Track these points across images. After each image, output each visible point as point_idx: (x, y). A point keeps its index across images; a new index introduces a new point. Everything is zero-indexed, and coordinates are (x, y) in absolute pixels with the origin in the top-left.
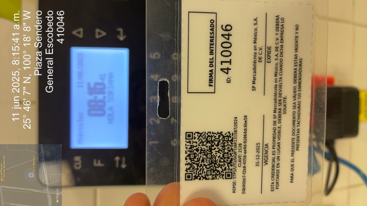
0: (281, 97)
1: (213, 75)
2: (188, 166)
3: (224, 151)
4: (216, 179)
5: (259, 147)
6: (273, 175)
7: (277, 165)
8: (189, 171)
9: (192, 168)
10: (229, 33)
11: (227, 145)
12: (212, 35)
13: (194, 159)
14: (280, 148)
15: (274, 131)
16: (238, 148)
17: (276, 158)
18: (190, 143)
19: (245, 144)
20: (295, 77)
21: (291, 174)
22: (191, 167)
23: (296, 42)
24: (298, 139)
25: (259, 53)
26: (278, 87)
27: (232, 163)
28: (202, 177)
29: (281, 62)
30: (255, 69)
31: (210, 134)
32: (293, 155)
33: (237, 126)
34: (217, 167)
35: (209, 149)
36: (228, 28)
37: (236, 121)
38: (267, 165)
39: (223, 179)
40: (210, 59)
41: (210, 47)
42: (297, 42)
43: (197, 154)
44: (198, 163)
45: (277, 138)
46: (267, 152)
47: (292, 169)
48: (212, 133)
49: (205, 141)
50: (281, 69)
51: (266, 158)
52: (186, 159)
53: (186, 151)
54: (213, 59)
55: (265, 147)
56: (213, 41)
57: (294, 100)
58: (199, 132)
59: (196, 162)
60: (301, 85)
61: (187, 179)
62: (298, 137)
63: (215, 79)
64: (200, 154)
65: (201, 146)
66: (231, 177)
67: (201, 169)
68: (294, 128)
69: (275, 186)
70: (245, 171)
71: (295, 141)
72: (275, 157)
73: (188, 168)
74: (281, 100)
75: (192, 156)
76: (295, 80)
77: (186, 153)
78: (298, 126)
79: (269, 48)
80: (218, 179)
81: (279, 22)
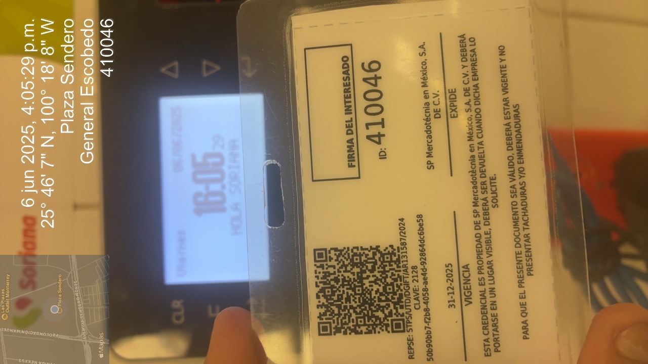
0: (485, 177)
1: (355, 148)
2: (323, 310)
3: (385, 281)
4: (375, 333)
5: (452, 271)
6: (485, 324)
7: (491, 305)
8: (324, 317)
9: (330, 313)
10: (376, 75)
11: (390, 269)
12: (347, 81)
13: (332, 297)
14: (493, 272)
15: (479, 241)
16: (411, 275)
17: (488, 290)
18: (323, 269)
19: (424, 267)
21: (523, 322)
23: (502, 77)
25: (434, 102)
27: (402, 302)
28: (348, 330)
29: (478, 113)
30: (429, 131)
31: (358, 250)
33: (405, 233)
34: (375, 311)
35: (358, 279)
37: (403, 226)
38: (471, 305)
39: (389, 332)
40: (346, 122)
41: (346, 102)
42: (504, 76)
44: (340, 303)
45: (484, 252)
46: (469, 280)
47: (523, 312)
49: (349, 263)
52: (318, 297)
53: (316, 283)
55: (463, 271)
59: (335, 301)
61: (322, 332)
62: (528, 250)
63: (358, 154)
64: (341, 287)
65: (342, 273)
66: (402, 329)
67: (345, 315)
68: (517, 234)
69: (492, 346)
72: (485, 289)
73: (322, 313)
74: (486, 181)
76: (509, 144)
77: (317, 286)
78: (524, 229)
79: (452, 92)
80: (379, 332)
81: (465, 46)
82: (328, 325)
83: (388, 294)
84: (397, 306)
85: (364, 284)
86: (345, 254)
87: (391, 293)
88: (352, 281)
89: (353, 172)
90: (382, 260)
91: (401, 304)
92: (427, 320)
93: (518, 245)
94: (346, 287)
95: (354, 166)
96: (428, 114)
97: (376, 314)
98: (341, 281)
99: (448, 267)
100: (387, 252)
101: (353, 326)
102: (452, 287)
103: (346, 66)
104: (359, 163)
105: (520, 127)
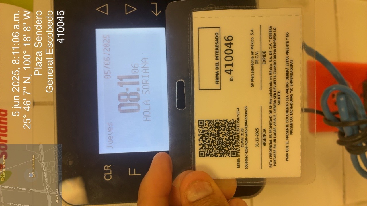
0: (276, 91)
1: (219, 76)
2: (201, 146)
4: (224, 156)
5: (258, 131)
6: (271, 154)
7: (274, 146)
8: (202, 149)
10: (230, 43)
11: (232, 130)
12: (217, 45)
13: (206, 141)
16: (241, 132)
17: (273, 140)
18: (202, 129)
20: (287, 75)
21: (286, 154)
22: (203, 147)
24: (292, 125)
26: (273, 84)
27: (236, 144)
29: (275, 63)
30: (252, 69)
31: (218, 121)
32: (288, 138)
33: (239, 115)
36: (230, 38)
39: (230, 156)
40: (216, 63)
41: (216, 54)
42: (287, 46)
43: (207, 137)
46: (265, 136)
47: (287, 150)
48: (219, 120)
50: (275, 69)
51: (265, 141)
52: (199, 141)
53: (199, 134)
54: (218, 63)
56: (218, 50)
57: (287, 93)
58: (209, 120)
59: (207, 143)
60: (293, 81)
61: (200, 156)
62: (291, 124)
65: (211, 131)
67: (211, 148)
68: (287, 117)
69: (273, 163)
70: (247, 151)
71: (289, 127)
75: (204, 139)
77: (199, 136)
78: (291, 115)
79: (264, 53)
80: (225, 156)
82: (203, 153)
83: (230, 140)
84: (234, 146)
85: (220, 136)
86: (212, 123)
87: (231, 140)
88: (215, 134)
89: (218, 87)
90: (228, 126)
91: (235, 145)
92: (246, 152)
93: (287, 122)
94: (212, 137)
95: (218, 84)
96: (253, 62)
97: (224, 149)
98: (210, 134)
99: (257, 129)
100: (231, 122)
101: (214, 153)
102: (258, 138)
103: (217, 37)
104: (220, 83)
105: (292, 70)
